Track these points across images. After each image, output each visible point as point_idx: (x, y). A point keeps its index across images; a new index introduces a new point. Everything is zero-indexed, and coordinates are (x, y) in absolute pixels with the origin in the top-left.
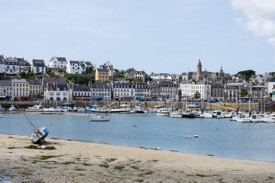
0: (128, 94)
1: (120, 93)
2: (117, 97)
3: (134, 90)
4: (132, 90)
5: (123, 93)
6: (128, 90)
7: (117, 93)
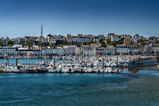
0: (125, 52)
3: (128, 49)
4: (127, 50)
5: (122, 51)
6: (125, 50)
7: (119, 51)
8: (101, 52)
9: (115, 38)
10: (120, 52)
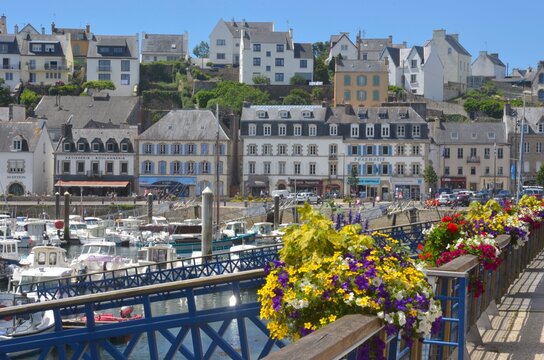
0: (313, 168)
1: (275, 161)
2: (259, 178)
3: (343, 147)
4: (333, 148)
5: (290, 161)
6: (313, 150)
7: (259, 161)
8: (102, 168)
9: (265, 61)
10: (267, 166)
